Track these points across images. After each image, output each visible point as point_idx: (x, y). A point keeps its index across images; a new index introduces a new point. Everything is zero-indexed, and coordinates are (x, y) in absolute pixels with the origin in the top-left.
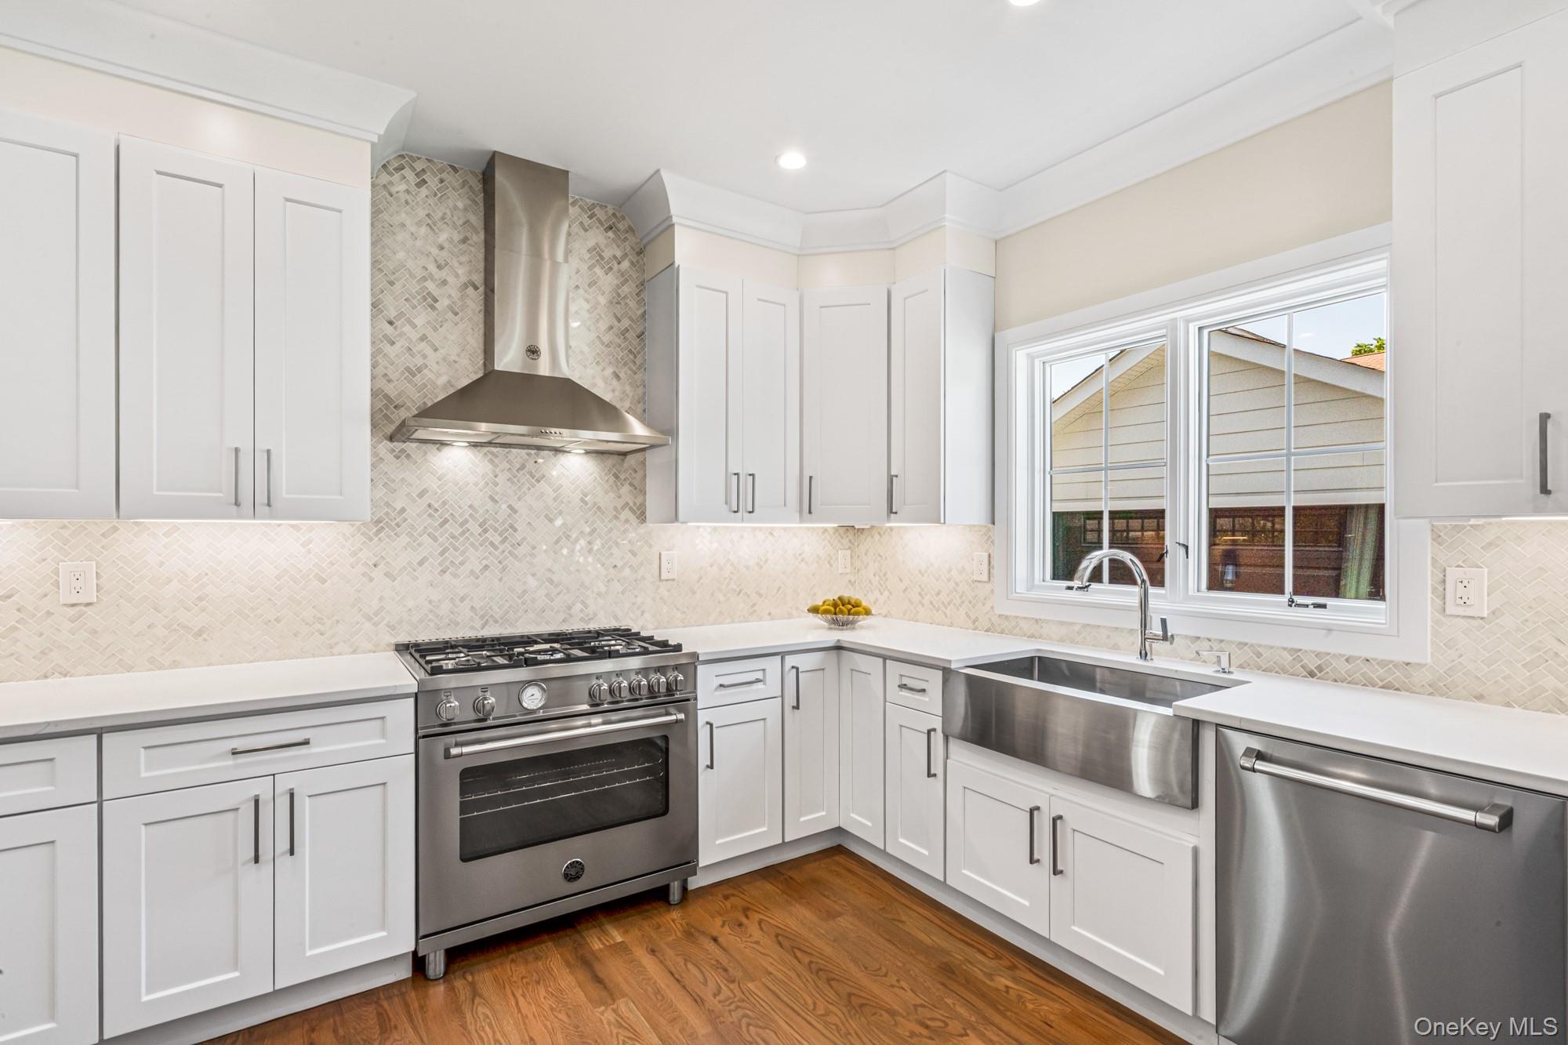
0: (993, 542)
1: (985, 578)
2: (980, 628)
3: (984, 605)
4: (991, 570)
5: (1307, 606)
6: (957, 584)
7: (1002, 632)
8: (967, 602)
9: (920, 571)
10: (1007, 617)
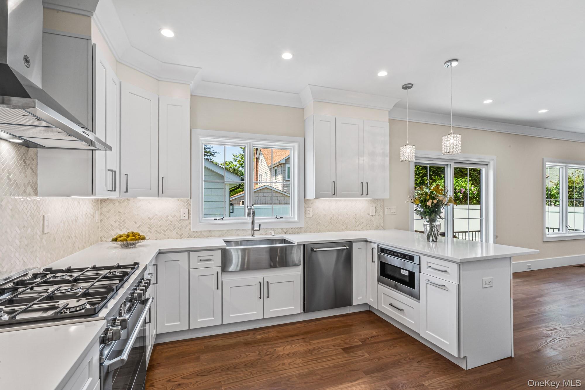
0: (190, 205)
1: (187, 218)
2: (184, 237)
3: (185, 228)
4: (189, 215)
5: (279, 218)
6: (171, 222)
7: (195, 237)
8: (177, 228)
9: (149, 218)
10: (197, 232)
